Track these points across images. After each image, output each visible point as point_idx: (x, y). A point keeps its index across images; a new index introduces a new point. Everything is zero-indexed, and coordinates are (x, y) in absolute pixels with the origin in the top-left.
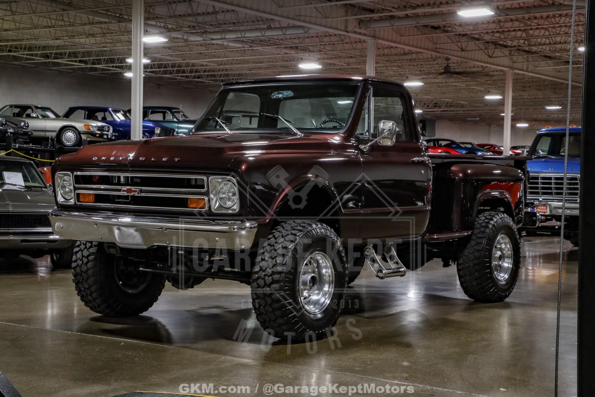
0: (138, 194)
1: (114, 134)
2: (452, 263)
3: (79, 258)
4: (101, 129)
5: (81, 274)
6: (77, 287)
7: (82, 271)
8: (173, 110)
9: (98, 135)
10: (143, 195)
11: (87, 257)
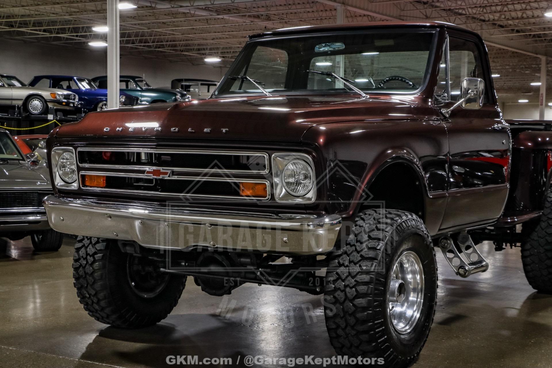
0: (169, 177)
1: (80, 102)
2: (506, 246)
3: (82, 257)
4: (67, 97)
5: (86, 277)
6: (80, 293)
7: (86, 274)
8: (136, 79)
9: (64, 104)
10: (175, 178)
11: (93, 255)
